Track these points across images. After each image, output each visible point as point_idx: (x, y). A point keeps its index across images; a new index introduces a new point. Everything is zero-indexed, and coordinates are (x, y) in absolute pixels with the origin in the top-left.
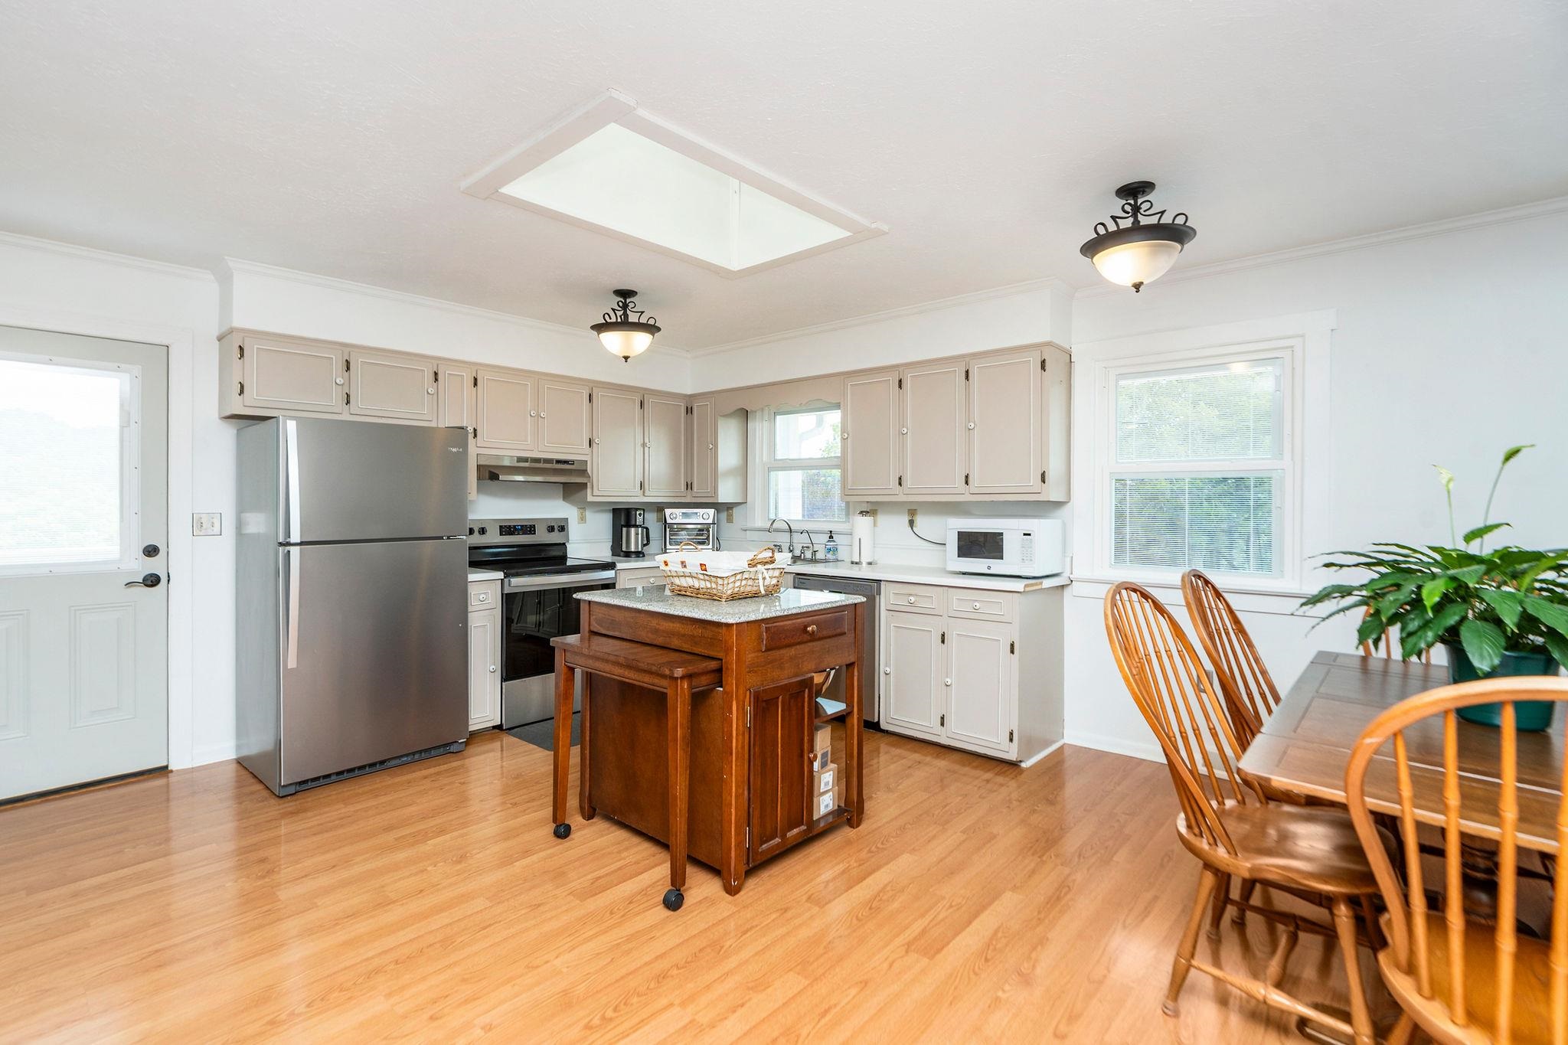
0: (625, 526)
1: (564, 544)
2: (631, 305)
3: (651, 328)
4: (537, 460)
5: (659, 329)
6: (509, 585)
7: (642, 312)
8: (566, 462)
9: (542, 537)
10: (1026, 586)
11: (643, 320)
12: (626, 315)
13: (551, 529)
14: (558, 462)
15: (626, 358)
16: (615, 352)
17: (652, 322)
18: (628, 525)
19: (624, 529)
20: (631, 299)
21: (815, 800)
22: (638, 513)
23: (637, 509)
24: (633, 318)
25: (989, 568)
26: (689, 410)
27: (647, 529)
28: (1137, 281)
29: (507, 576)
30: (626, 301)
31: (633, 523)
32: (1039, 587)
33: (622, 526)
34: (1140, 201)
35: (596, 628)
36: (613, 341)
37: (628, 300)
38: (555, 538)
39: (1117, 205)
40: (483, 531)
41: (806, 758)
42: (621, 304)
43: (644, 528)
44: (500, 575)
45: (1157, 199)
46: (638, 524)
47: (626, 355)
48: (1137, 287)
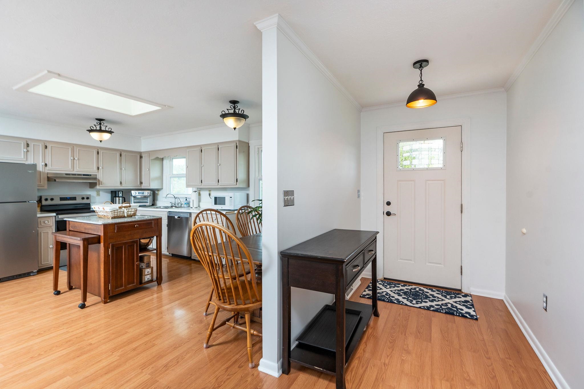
0: (115, 197)
1: (90, 203)
2: (102, 124)
3: (110, 132)
4: (75, 175)
5: (113, 132)
6: (58, 218)
7: (106, 126)
8: (88, 175)
9: (79, 201)
10: (226, 213)
11: (107, 129)
12: (100, 127)
13: (83, 198)
14: (84, 175)
15: (101, 141)
16: (97, 140)
17: (110, 130)
18: (116, 197)
19: (115, 198)
20: (103, 122)
21: (143, 277)
22: (120, 192)
23: (119, 191)
24: (103, 128)
25: (222, 208)
26: (141, 157)
27: (124, 198)
28: (235, 127)
29: (57, 214)
30: (100, 122)
31: (117, 196)
32: (234, 213)
33: (114, 197)
34: (235, 105)
35: (71, 229)
36: (95, 136)
37: (101, 122)
38: (85, 201)
39: (229, 106)
40: (52, 199)
41: (135, 264)
42: (98, 123)
43: (123, 197)
44: (54, 214)
45: (239, 106)
46: (119, 196)
47: (101, 140)
48: (235, 128)
